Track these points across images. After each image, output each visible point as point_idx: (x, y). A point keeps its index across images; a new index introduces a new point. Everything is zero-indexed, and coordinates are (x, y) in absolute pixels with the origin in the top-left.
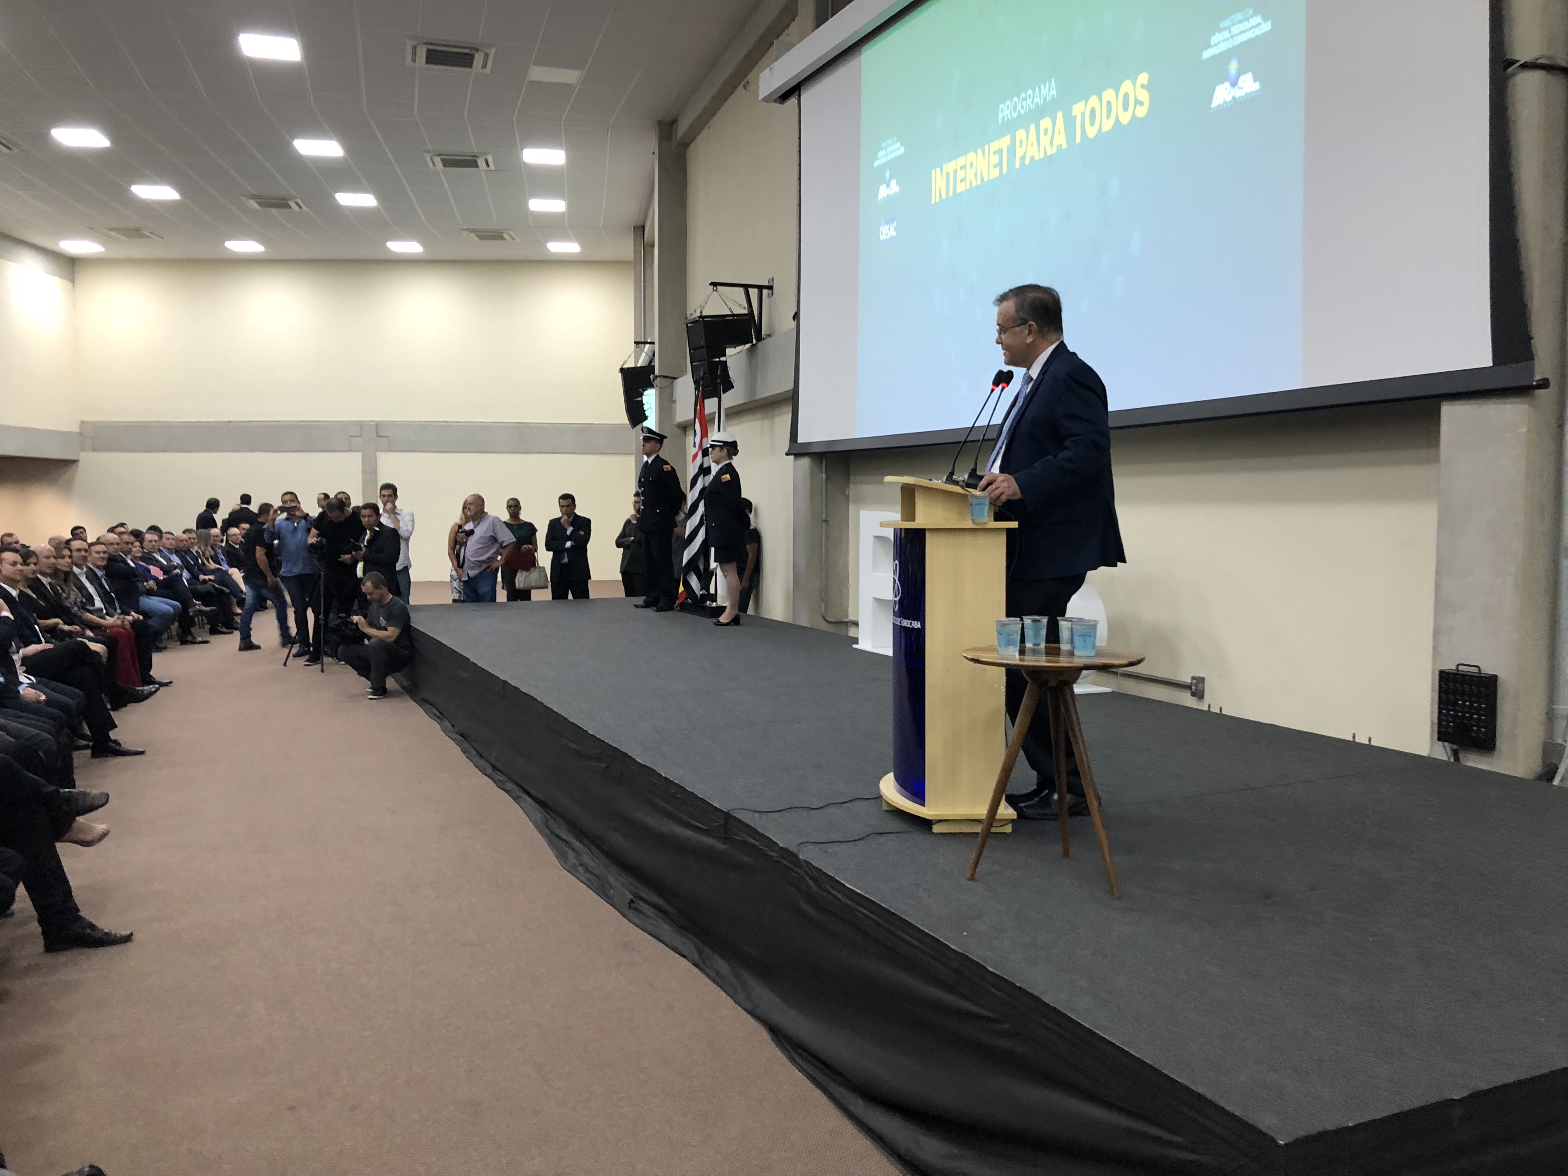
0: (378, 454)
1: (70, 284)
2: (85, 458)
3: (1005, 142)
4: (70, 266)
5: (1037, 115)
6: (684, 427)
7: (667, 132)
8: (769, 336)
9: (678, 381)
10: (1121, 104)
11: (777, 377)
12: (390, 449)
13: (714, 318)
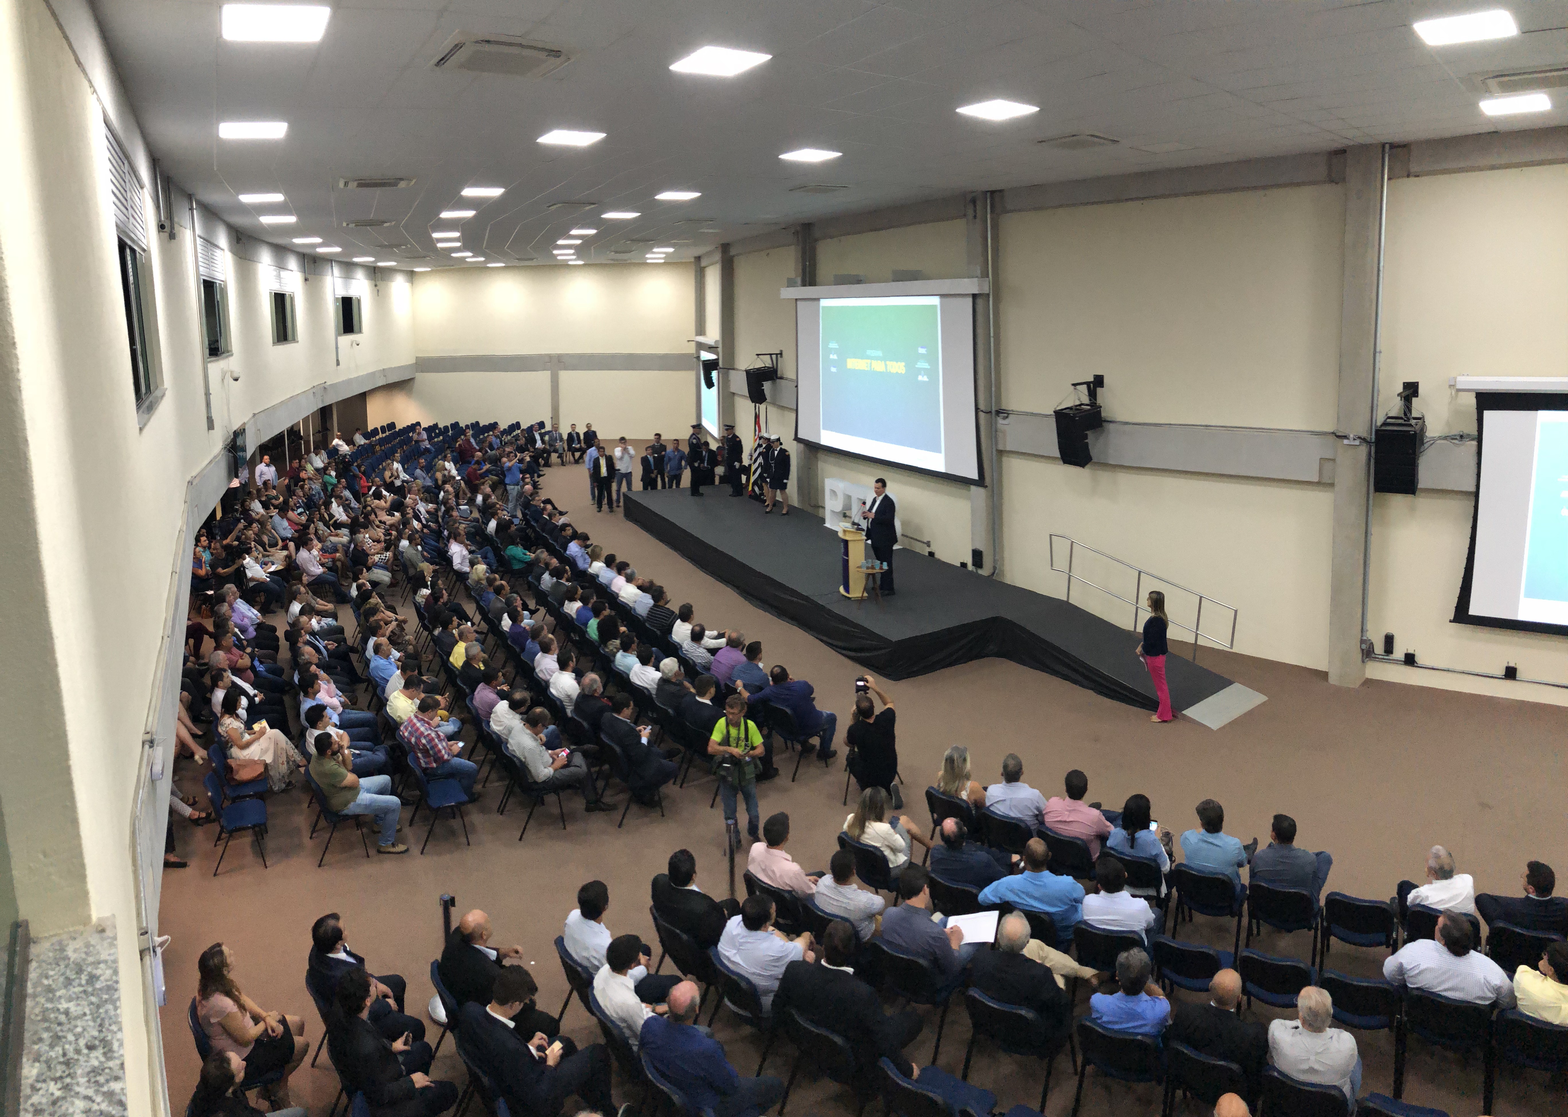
0: (559, 371)
1: (410, 284)
2: (418, 375)
3: (869, 361)
4: (411, 275)
5: (877, 358)
6: (734, 394)
7: (725, 248)
8: (781, 378)
9: (731, 371)
10: (898, 368)
11: (787, 400)
12: (566, 369)
13: (758, 369)
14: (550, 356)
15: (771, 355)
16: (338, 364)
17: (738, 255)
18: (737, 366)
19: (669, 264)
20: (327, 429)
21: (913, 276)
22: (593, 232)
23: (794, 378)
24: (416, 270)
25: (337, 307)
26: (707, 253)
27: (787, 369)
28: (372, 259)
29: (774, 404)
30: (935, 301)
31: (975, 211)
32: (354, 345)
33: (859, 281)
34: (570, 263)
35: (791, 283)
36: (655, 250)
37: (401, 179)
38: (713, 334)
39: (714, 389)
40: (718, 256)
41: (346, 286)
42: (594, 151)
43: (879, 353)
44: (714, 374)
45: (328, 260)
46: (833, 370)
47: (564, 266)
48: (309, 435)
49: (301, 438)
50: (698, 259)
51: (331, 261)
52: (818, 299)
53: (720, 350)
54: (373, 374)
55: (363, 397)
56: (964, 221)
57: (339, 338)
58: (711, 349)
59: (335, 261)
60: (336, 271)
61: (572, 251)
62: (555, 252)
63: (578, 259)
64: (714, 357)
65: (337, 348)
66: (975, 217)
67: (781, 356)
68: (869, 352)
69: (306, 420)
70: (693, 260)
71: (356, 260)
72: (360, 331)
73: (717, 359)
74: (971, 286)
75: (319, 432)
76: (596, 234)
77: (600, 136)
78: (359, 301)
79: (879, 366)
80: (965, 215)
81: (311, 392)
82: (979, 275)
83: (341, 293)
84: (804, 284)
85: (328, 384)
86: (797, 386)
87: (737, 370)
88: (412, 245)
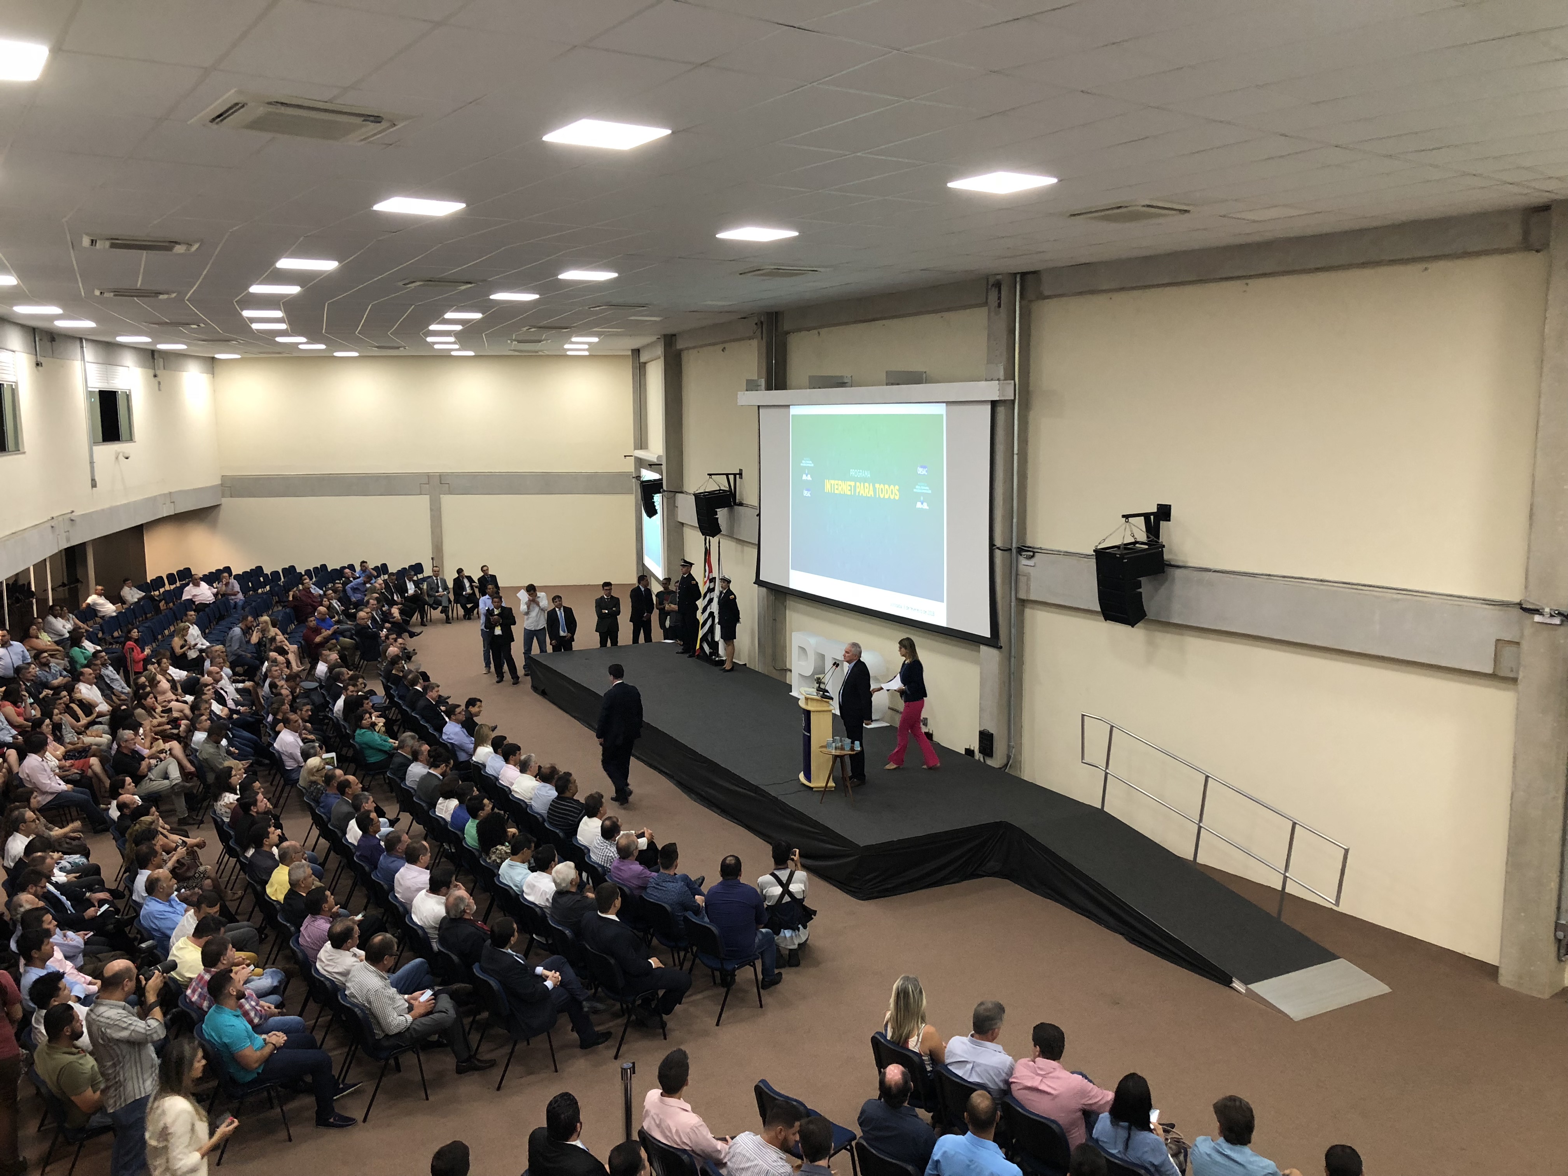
0: (441, 496)
1: (211, 376)
2: (225, 501)
3: (853, 484)
4: (211, 364)
5: (864, 480)
6: (683, 524)
7: (669, 340)
8: (741, 504)
9: (679, 496)
10: (890, 492)
11: (747, 532)
12: (451, 492)
13: (710, 493)
14: (428, 476)
15: (727, 475)
16: (94, 485)
17: (687, 349)
18: (685, 489)
19: (594, 357)
20: (78, 581)
21: (915, 378)
22: (478, 316)
23: (757, 504)
24: (217, 356)
25: (91, 404)
26: (648, 345)
27: (747, 492)
28: (147, 339)
29: (731, 536)
30: (940, 409)
31: (999, 298)
32: (121, 457)
33: (842, 384)
34: (453, 353)
35: (752, 386)
36: (574, 339)
37: (176, 243)
38: (656, 449)
39: (657, 518)
40: (659, 351)
41: (107, 376)
42: (455, 222)
43: (867, 474)
44: (657, 499)
45: (76, 338)
46: (806, 494)
47: (445, 357)
48: (46, 590)
49: (32, 594)
50: (636, 352)
51: (81, 339)
52: (789, 406)
53: (664, 467)
54: (154, 499)
55: (137, 533)
56: (985, 310)
57: (95, 448)
58: (651, 466)
59: (86, 340)
60: (89, 353)
61: (452, 339)
62: (430, 339)
63: (463, 348)
64: (655, 476)
65: (92, 463)
66: (999, 306)
67: (741, 477)
68: (852, 472)
69: (40, 567)
70: (630, 353)
71: (121, 339)
72: (131, 439)
73: (661, 480)
74: (991, 390)
75: (64, 585)
76: (482, 318)
77: (459, 206)
78: (128, 397)
79: (865, 490)
80: (986, 304)
81: (48, 525)
82: (1002, 378)
83: (97, 384)
84: (769, 388)
85: (78, 513)
86: (759, 515)
87: (687, 493)
88: (205, 323)
